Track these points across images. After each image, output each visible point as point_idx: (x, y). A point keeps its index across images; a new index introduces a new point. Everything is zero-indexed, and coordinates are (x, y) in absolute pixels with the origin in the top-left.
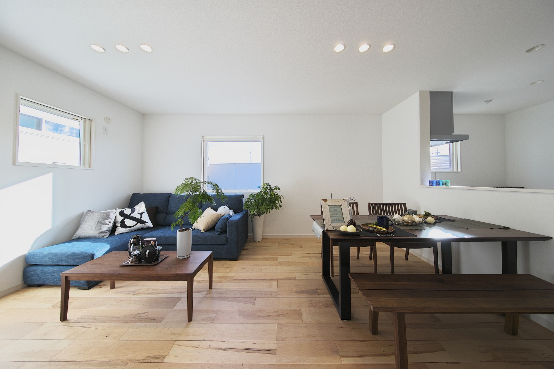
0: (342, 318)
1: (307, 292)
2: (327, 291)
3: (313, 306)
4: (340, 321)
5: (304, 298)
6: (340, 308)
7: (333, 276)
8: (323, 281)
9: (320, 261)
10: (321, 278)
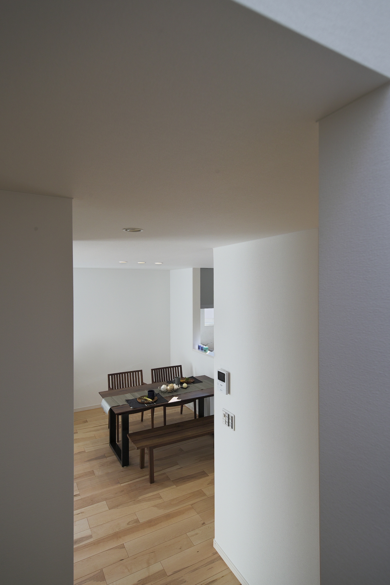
0: (123, 466)
1: (97, 459)
2: (113, 454)
3: (102, 466)
4: (121, 468)
5: (95, 463)
6: (122, 461)
7: (118, 441)
8: (110, 447)
9: (107, 432)
10: (108, 445)
